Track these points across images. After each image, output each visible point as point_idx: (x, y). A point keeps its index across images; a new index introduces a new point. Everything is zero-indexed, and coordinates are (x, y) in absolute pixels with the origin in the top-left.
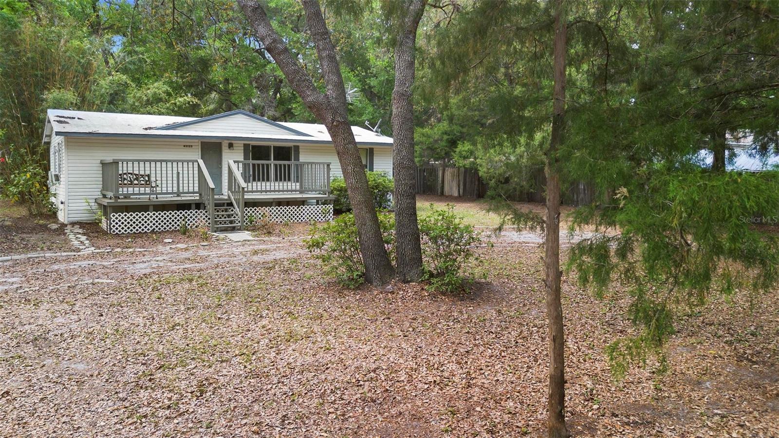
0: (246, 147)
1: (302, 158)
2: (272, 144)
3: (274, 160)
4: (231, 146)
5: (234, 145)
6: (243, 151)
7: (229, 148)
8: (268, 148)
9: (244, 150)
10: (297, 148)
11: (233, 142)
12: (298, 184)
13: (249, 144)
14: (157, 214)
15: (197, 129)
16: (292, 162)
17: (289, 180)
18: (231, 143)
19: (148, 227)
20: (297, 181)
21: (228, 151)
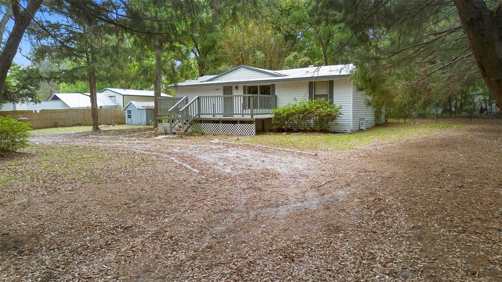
1: (277, 93)
2: (259, 84)
5: (238, 87)
7: (236, 89)
8: (257, 86)
9: (243, 89)
10: (274, 86)
13: (246, 86)
15: (222, 80)
16: (271, 96)
18: (236, 85)
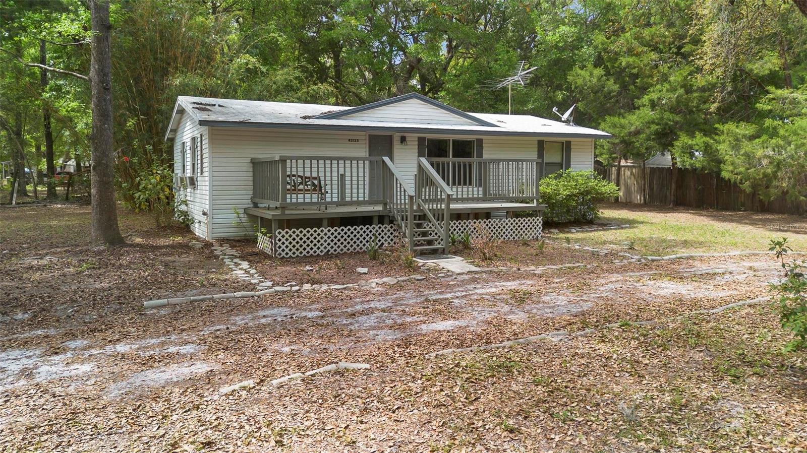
0: (421, 140)
1: (486, 155)
2: (452, 137)
3: (453, 156)
4: (403, 140)
5: (407, 139)
6: (417, 147)
7: (402, 142)
8: (446, 142)
9: (419, 145)
10: (480, 142)
11: (405, 134)
12: (481, 189)
13: (425, 138)
14: (332, 230)
15: (363, 119)
16: (474, 160)
17: (470, 184)
18: (404, 134)
19: (322, 248)
20: (480, 186)
21: (401, 146)
